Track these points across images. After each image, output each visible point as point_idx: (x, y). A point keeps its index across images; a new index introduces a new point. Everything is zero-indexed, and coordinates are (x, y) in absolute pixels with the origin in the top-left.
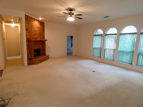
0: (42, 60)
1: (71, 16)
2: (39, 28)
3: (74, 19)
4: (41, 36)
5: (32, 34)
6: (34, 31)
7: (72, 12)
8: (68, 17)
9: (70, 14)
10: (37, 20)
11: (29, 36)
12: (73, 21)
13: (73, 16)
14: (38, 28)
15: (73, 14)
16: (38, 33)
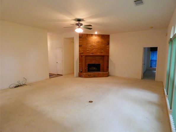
0: (92, 75)
1: (79, 27)
2: (99, 42)
3: (83, 30)
4: (103, 50)
5: (87, 49)
6: (90, 46)
7: (81, 22)
8: (77, 28)
9: (78, 25)
10: (95, 35)
11: (83, 51)
12: (81, 32)
13: (81, 26)
14: (97, 43)
15: (82, 25)
16: (97, 47)
